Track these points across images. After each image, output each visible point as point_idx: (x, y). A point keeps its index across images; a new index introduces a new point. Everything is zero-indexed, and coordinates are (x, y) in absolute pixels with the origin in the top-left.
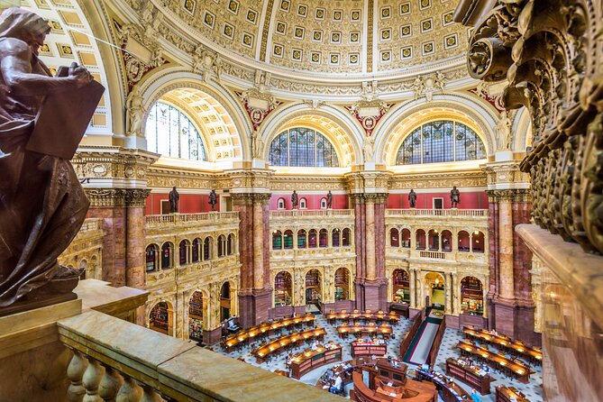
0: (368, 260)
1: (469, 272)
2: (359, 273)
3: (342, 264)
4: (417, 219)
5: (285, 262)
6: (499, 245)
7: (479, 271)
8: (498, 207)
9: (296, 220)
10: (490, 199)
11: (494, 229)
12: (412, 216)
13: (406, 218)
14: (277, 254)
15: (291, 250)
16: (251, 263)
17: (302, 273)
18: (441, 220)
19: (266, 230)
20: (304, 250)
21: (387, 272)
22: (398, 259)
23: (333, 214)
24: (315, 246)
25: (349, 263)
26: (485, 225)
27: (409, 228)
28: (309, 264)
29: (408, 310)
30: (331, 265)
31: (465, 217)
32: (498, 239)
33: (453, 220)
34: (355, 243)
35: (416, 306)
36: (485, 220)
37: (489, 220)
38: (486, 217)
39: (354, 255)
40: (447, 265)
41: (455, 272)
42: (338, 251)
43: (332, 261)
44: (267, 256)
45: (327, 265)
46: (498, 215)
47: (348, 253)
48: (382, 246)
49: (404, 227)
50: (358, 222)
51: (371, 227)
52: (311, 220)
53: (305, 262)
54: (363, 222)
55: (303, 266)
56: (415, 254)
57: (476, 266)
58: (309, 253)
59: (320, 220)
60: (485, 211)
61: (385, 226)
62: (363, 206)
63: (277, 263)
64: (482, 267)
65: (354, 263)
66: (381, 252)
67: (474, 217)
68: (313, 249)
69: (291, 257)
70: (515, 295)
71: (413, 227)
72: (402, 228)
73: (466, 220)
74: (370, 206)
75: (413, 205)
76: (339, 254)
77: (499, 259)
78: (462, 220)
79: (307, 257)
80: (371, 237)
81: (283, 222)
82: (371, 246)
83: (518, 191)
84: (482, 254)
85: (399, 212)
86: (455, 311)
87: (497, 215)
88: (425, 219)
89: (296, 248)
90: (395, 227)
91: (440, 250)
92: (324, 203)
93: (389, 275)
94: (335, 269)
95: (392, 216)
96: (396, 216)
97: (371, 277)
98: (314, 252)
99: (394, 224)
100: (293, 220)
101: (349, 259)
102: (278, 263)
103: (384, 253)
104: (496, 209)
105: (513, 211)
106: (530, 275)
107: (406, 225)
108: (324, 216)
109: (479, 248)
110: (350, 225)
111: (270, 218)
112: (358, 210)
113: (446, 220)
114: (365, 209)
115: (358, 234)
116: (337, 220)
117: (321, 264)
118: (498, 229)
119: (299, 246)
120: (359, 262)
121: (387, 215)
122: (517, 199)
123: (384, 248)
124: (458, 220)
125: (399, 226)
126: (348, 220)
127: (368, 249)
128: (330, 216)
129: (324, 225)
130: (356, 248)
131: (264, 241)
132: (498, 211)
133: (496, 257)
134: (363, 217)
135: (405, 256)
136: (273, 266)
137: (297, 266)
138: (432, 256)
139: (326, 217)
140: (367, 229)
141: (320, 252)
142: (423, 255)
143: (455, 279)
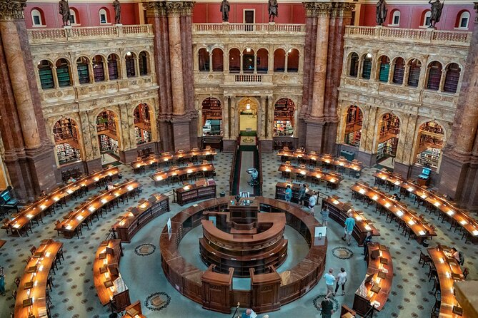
0: (174, 91)
1: (284, 93)
2: (163, 109)
3: (141, 99)
4: (231, 36)
5: (65, 105)
6: (314, 64)
7: (293, 92)
8: (317, 22)
9: (71, 43)
10: (309, 13)
11: (310, 47)
12: (226, 33)
13: (218, 36)
14: (51, 96)
15: (71, 88)
16: (14, 113)
17: (91, 117)
18: (258, 37)
19: (28, 62)
20: (89, 85)
21: (197, 103)
22: (209, 86)
23: (124, 32)
24: (103, 79)
25: (151, 97)
26: (302, 42)
27: (222, 47)
28: (99, 104)
29: (222, 141)
30: (128, 102)
31: (283, 33)
32: (314, 57)
33: (270, 36)
34: (156, 70)
35: (230, 136)
36: (302, 36)
37: (306, 36)
38: (303, 33)
39: (154, 86)
40: (263, 88)
41: (271, 95)
42: (135, 83)
43: (129, 96)
44: (37, 100)
45: (123, 103)
46: (316, 31)
47: (148, 85)
48: (190, 72)
49: (216, 46)
50: (159, 42)
51: (176, 48)
52: (94, 42)
53: (94, 102)
54: (165, 41)
55: (92, 108)
56: (229, 79)
57: (291, 87)
58: (98, 90)
59: (107, 42)
60: (303, 26)
61: (193, 46)
62: (164, 19)
63: (52, 108)
64: (295, 88)
65: (156, 96)
66: (189, 80)
67: (291, 33)
68: (103, 83)
69: (71, 98)
70: (324, 112)
71: (226, 46)
72: (213, 48)
73: (284, 37)
74: (175, 21)
75: (226, 19)
76: (136, 87)
77: (313, 78)
78: (280, 36)
79: (94, 95)
80: (177, 61)
81: (52, 46)
82: (177, 73)
83: (337, 5)
84: (296, 74)
85: (210, 27)
86: (270, 135)
87: (314, 30)
88: (240, 36)
89: (77, 84)
90: (205, 46)
91: (255, 72)
92: (103, 16)
93: (198, 105)
94: (134, 107)
95: (201, 32)
96: (205, 32)
97: (179, 111)
98: (103, 87)
99: (203, 43)
100: (67, 44)
101: (150, 92)
102: (56, 108)
103: (192, 80)
104: (314, 24)
105: (330, 26)
106: (338, 92)
107: (218, 44)
108: (112, 36)
109: (293, 68)
110: (147, 47)
111: (30, 41)
112: (158, 26)
113: (263, 37)
114: (167, 24)
115: (160, 59)
116: (130, 40)
117: (115, 103)
118: (315, 46)
119: (81, 81)
120: (162, 94)
121: (195, 31)
122: (335, 13)
123: (193, 74)
124: (276, 36)
125: (210, 46)
126: (145, 39)
127: (174, 76)
128: (121, 35)
129: (113, 48)
130: (158, 76)
131: (28, 78)
132: (317, 26)
133: (310, 76)
134: (165, 35)
135: (217, 82)
136: (47, 113)
137: (83, 109)
138: (248, 79)
139: (115, 37)
140: (172, 50)
141: (112, 86)
142: (238, 79)
143: (270, 103)
